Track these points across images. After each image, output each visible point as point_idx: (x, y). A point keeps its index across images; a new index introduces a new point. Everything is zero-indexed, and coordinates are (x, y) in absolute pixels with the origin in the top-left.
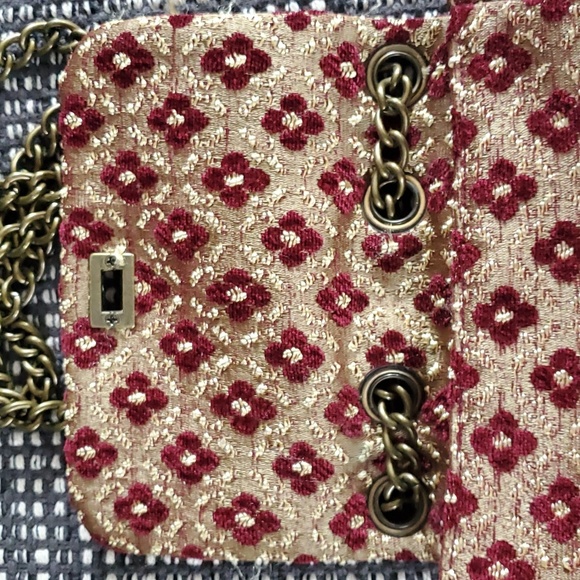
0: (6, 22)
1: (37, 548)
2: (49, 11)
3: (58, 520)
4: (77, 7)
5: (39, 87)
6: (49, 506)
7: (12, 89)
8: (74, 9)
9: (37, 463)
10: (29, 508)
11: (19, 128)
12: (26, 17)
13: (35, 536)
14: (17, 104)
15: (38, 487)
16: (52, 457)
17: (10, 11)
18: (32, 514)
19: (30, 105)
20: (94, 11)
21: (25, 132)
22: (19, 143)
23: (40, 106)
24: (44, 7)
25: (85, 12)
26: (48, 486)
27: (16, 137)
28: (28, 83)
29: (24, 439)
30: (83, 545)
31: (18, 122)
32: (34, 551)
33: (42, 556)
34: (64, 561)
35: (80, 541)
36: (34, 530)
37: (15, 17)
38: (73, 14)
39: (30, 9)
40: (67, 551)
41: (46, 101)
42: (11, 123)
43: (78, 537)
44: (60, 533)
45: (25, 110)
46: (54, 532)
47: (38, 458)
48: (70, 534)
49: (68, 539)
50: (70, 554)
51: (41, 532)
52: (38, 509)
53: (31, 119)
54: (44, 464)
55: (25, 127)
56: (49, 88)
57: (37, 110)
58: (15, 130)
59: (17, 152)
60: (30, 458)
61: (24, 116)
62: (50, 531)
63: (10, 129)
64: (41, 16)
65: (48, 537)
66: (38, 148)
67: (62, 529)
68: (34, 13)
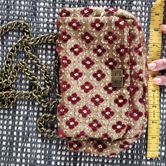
0: (11, 19)
1: (4, 136)
2: (21, 18)
3: (9, 130)
4: (28, 19)
5: (17, 35)
6: (8, 127)
7: (11, 34)
8: (27, 19)
9: (6, 117)
10: (3, 127)
11: (11, 43)
12: (16, 19)
13: (3, 133)
14: (11, 37)
15: (5, 122)
16: (9, 116)
17: (12, 17)
18: (3, 128)
19: (14, 38)
20: (32, 20)
21: (13, 44)
22: (11, 46)
23: (17, 39)
24: (20, 17)
25: (29, 20)
26: (8, 122)
27: (10, 45)
28: (15, 33)
29: (3, 111)
30: (14, 136)
31: (11, 41)
32: (3, 137)
33: (4, 138)
34: (9, 139)
35: (14, 135)
36: (3, 132)
37: (13, 18)
38: (27, 20)
39: (17, 17)
40: (10, 137)
41: (18, 38)
42: (10, 41)
43: (13, 134)
44: (9, 133)
45: (13, 39)
46: (8, 133)
47: (6, 116)
48: (12, 133)
49: (11, 135)
50: (11, 138)
51: (5, 132)
52: (5, 127)
53: (14, 41)
54: (7, 117)
55: (13, 43)
56: (19, 35)
57: (16, 40)
58: (10, 43)
59: (10, 48)
60: (4, 116)
61: (13, 40)
62: (7, 132)
63: (9, 43)
64: (19, 19)
65: (6, 134)
66: (15, 48)
67: (10, 132)
68: (18, 18)
